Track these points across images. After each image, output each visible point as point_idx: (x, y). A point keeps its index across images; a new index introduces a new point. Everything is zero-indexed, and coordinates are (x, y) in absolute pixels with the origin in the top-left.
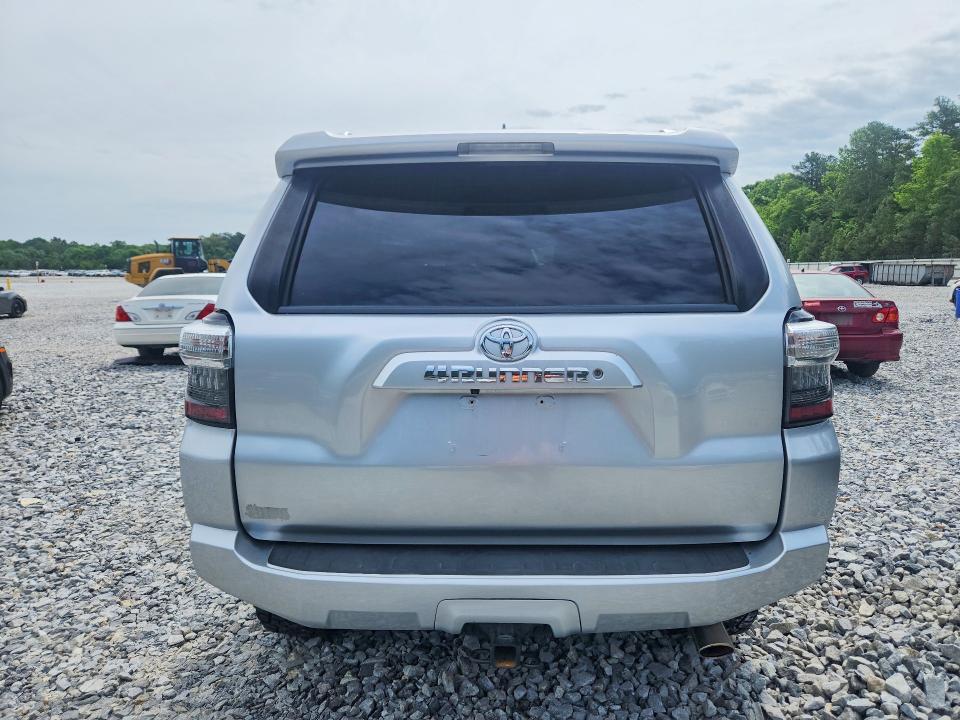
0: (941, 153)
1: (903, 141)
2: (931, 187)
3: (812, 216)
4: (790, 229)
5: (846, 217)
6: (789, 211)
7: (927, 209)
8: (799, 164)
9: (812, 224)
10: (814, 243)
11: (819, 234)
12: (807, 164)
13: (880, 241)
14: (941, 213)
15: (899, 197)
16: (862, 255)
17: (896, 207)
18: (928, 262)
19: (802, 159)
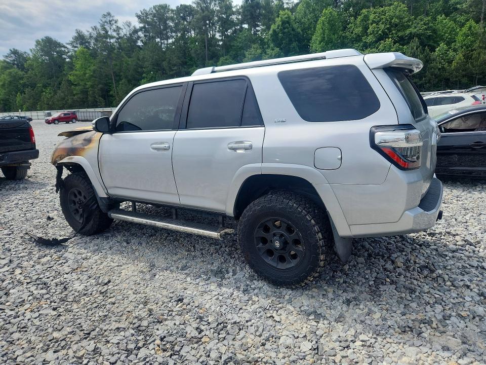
0: (86, 57)
1: (63, 49)
2: (85, 74)
3: (24, 85)
4: (13, 93)
5: (45, 86)
6: (10, 82)
7: (86, 84)
8: (7, 55)
9: (27, 90)
10: (31, 100)
11: (33, 96)
12: (12, 55)
13: (68, 100)
14: (92, 86)
15: (71, 78)
16: (60, 107)
17: (70, 83)
18: (101, 110)
19: (9, 52)
